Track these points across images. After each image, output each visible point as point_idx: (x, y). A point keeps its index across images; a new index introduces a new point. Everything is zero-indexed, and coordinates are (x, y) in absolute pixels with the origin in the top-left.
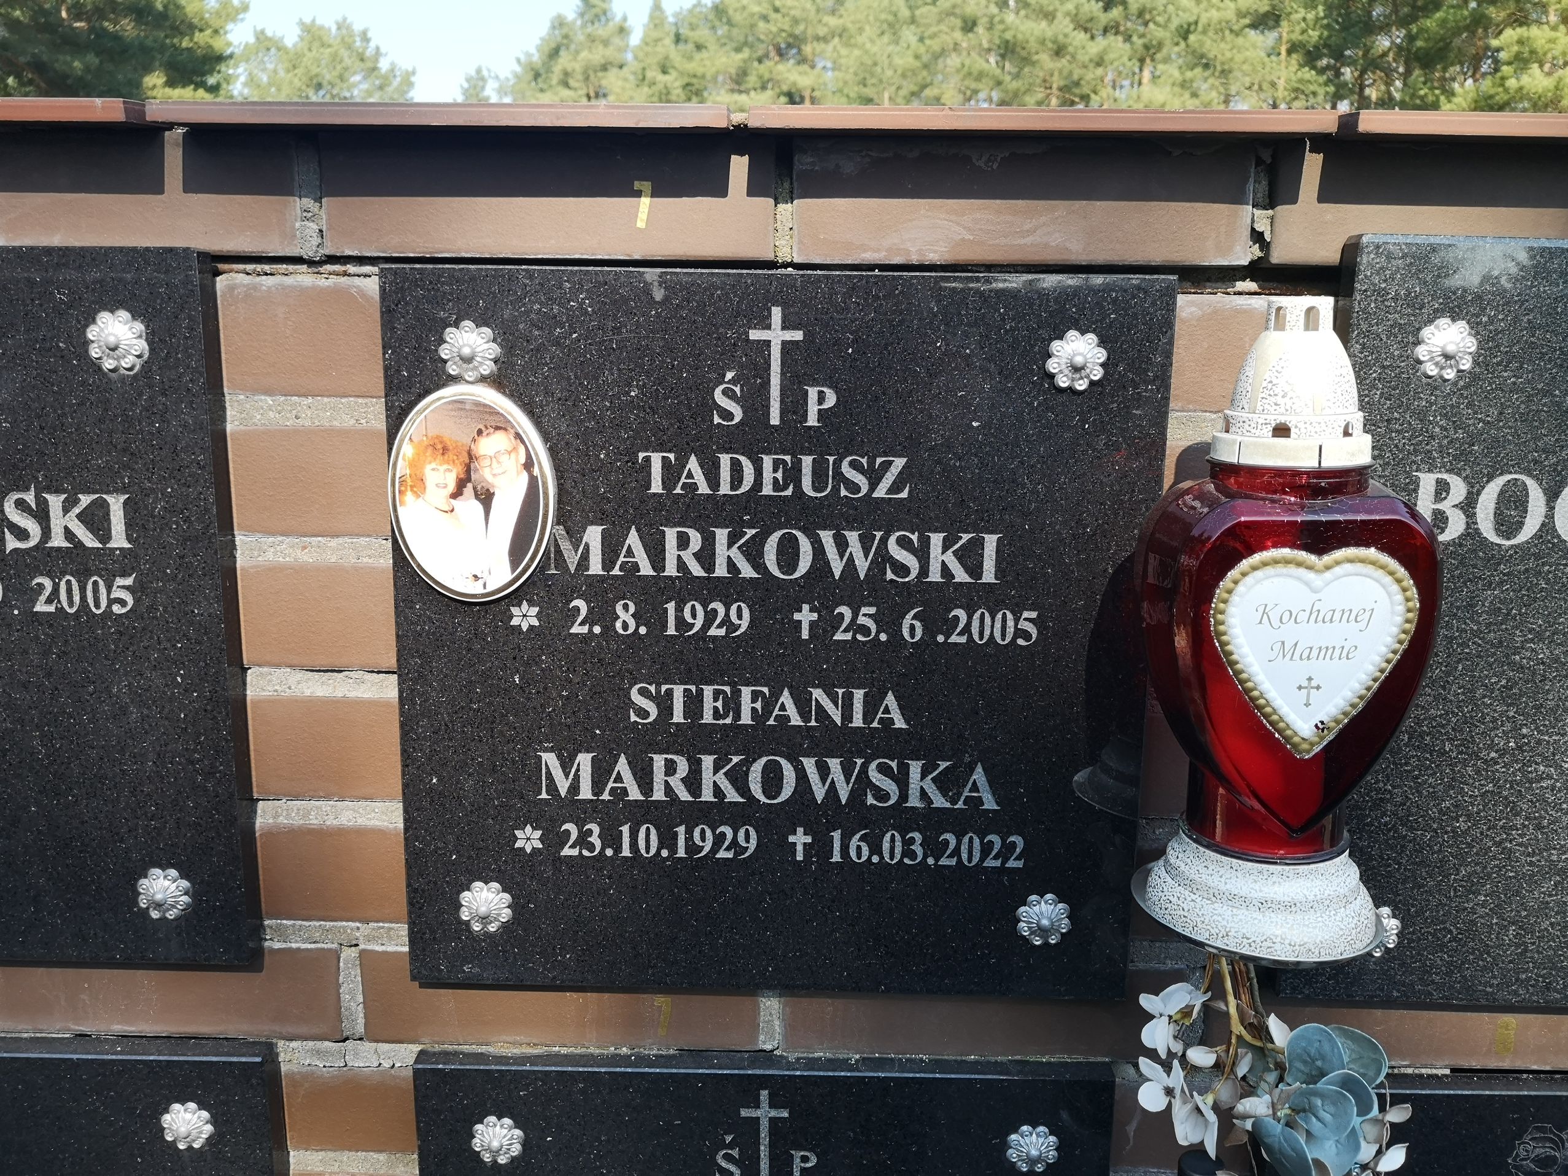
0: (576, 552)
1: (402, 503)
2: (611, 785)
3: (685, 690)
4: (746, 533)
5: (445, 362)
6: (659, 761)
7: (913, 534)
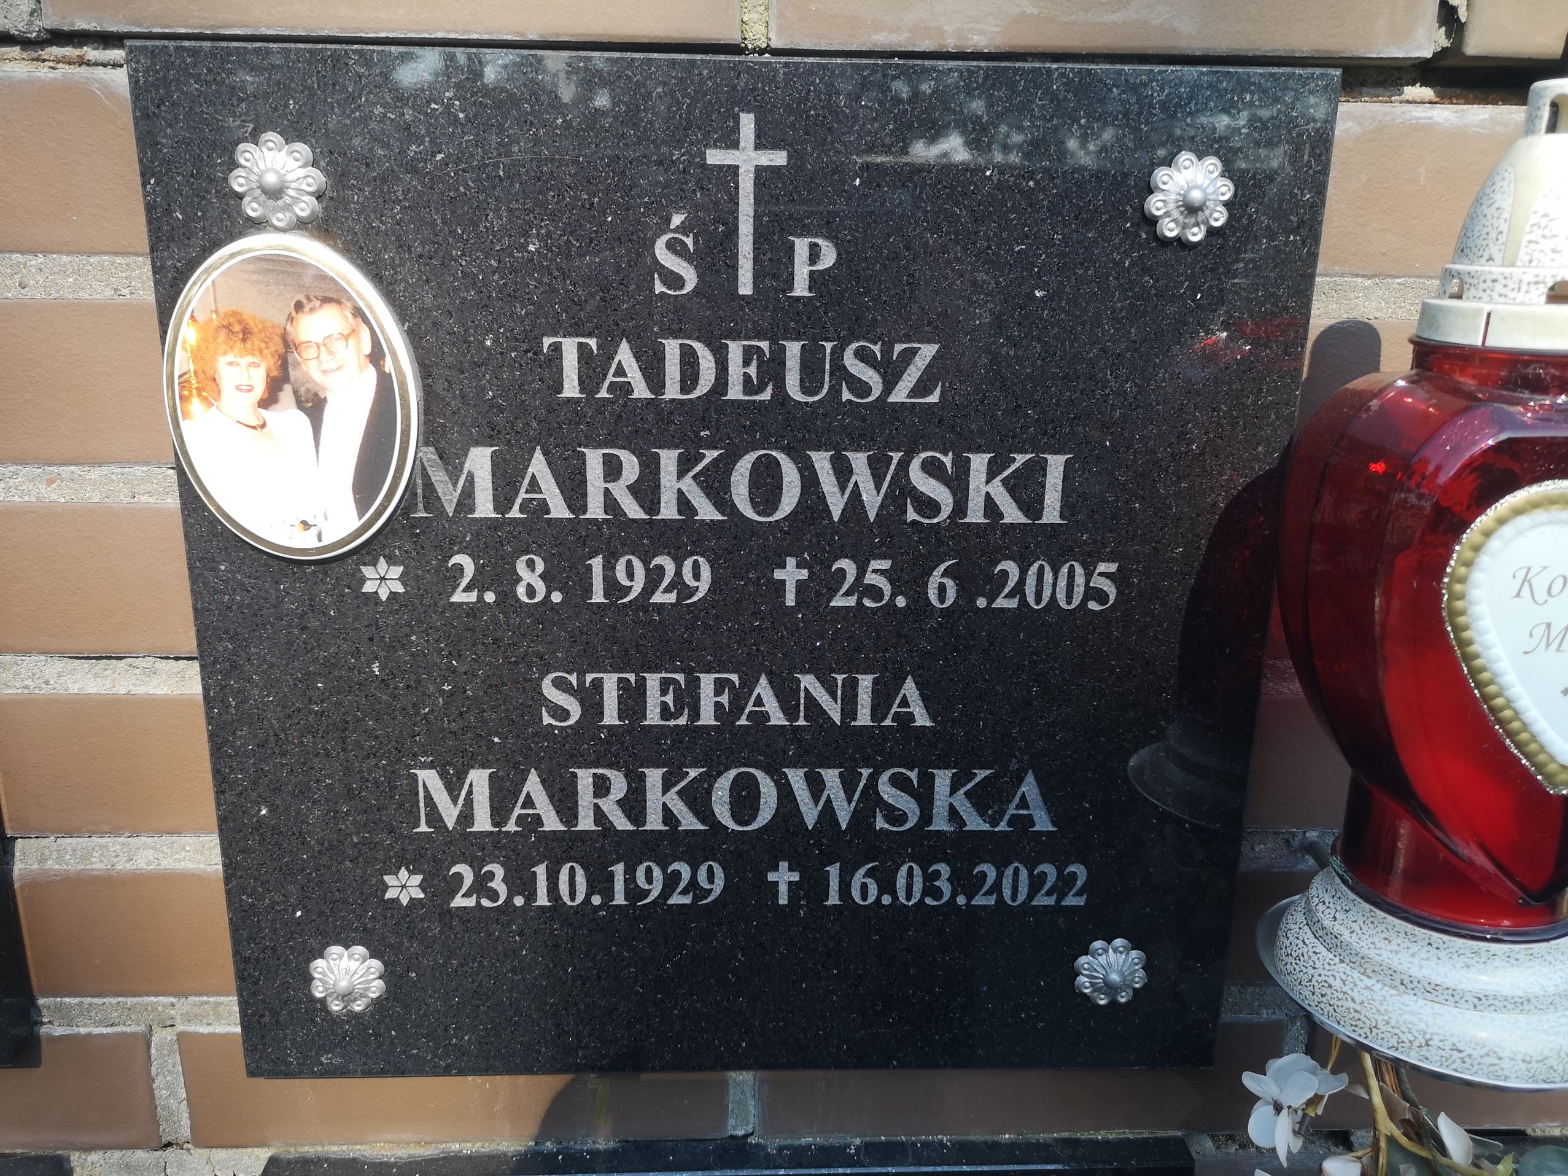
0: (455, 484)
1: (186, 415)
2: (518, 811)
3: (620, 680)
4: (704, 456)
5: (240, 197)
6: (585, 778)
7: (946, 455)
